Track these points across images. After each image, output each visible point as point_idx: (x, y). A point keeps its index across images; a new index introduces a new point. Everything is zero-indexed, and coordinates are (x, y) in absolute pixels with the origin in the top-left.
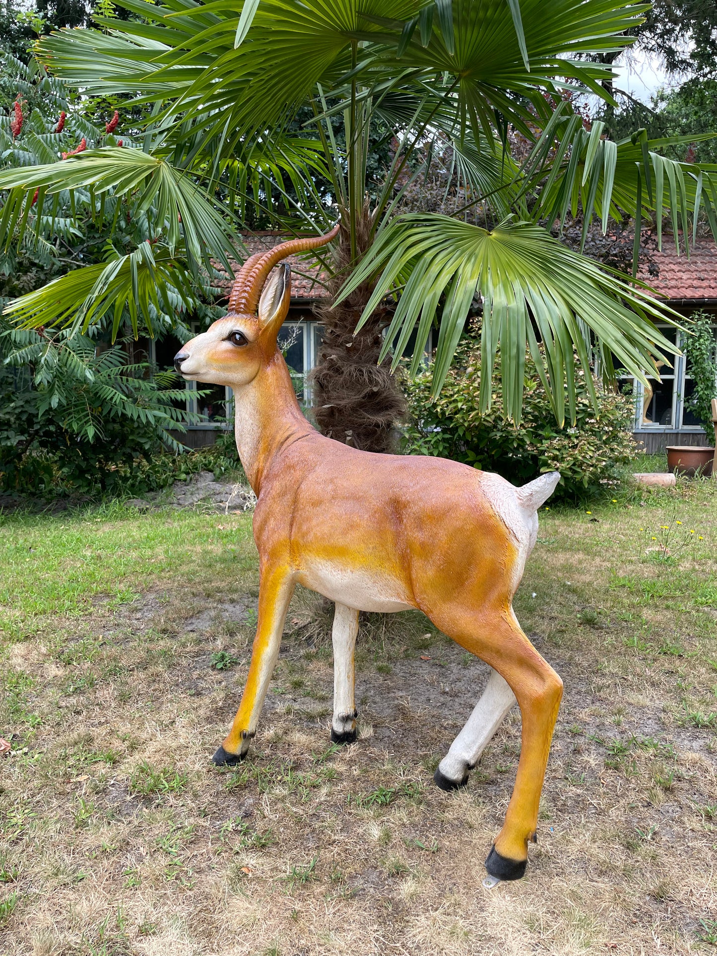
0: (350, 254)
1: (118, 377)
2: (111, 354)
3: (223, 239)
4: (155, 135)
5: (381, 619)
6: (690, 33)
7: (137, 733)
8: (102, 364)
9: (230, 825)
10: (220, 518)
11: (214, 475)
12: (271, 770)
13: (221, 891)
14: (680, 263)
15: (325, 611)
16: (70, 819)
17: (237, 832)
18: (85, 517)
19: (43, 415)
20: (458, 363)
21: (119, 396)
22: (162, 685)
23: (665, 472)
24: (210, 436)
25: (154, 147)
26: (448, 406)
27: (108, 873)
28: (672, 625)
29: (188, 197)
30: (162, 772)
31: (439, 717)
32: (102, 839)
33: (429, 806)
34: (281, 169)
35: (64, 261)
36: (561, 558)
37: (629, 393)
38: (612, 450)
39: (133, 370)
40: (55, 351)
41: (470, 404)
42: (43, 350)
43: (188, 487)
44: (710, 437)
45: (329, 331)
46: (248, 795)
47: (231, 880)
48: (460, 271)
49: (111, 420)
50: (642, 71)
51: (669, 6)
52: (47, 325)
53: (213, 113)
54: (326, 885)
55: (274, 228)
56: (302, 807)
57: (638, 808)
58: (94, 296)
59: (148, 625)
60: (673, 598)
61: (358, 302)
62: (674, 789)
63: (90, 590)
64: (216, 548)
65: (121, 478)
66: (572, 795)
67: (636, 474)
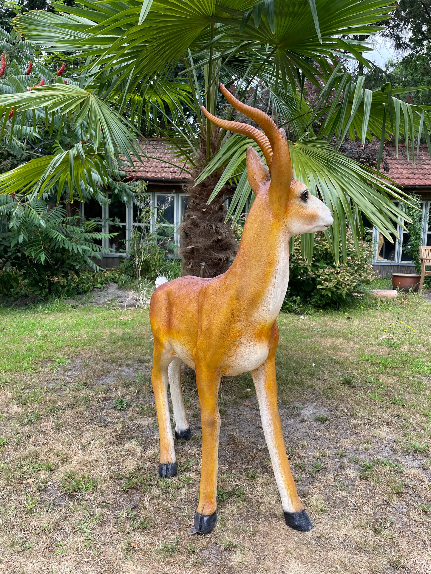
0: (206, 154)
1: (61, 224)
2: (57, 210)
3: (128, 142)
4: (87, 77)
6: (409, 27)
7: (67, 451)
8: (51, 217)
9: (124, 514)
10: (121, 312)
11: (118, 285)
12: (150, 477)
13: (118, 558)
14: (401, 164)
15: (186, 374)
16: (23, 508)
17: (128, 518)
18: (38, 310)
19: (13, 247)
21: (61, 236)
22: (83, 420)
23: (391, 289)
24: (116, 261)
25: (86, 85)
27: (45, 545)
28: (398, 386)
29: (107, 116)
30: (81, 478)
31: (255, 443)
32: (42, 521)
33: (250, 503)
34: (163, 101)
35: (29, 153)
36: (329, 342)
37: (370, 241)
38: (360, 276)
39: (70, 220)
40: (22, 208)
42: (14, 207)
43: (102, 292)
44: (418, 268)
45: (192, 201)
46: (136, 494)
47: (124, 551)
49: (55, 251)
50: (380, 49)
51: (397, 11)
52: (18, 192)
53: (123, 65)
54: (185, 555)
55: (158, 136)
56: (170, 502)
57: (381, 505)
58: (47, 175)
59: (75, 380)
60: (398, 368)
61: (210, 184)
62: (403, 493)
63: (40, 357)
64: (118, 331)
65: (61, 286)
66: (339, 497)
67: (374, 290)
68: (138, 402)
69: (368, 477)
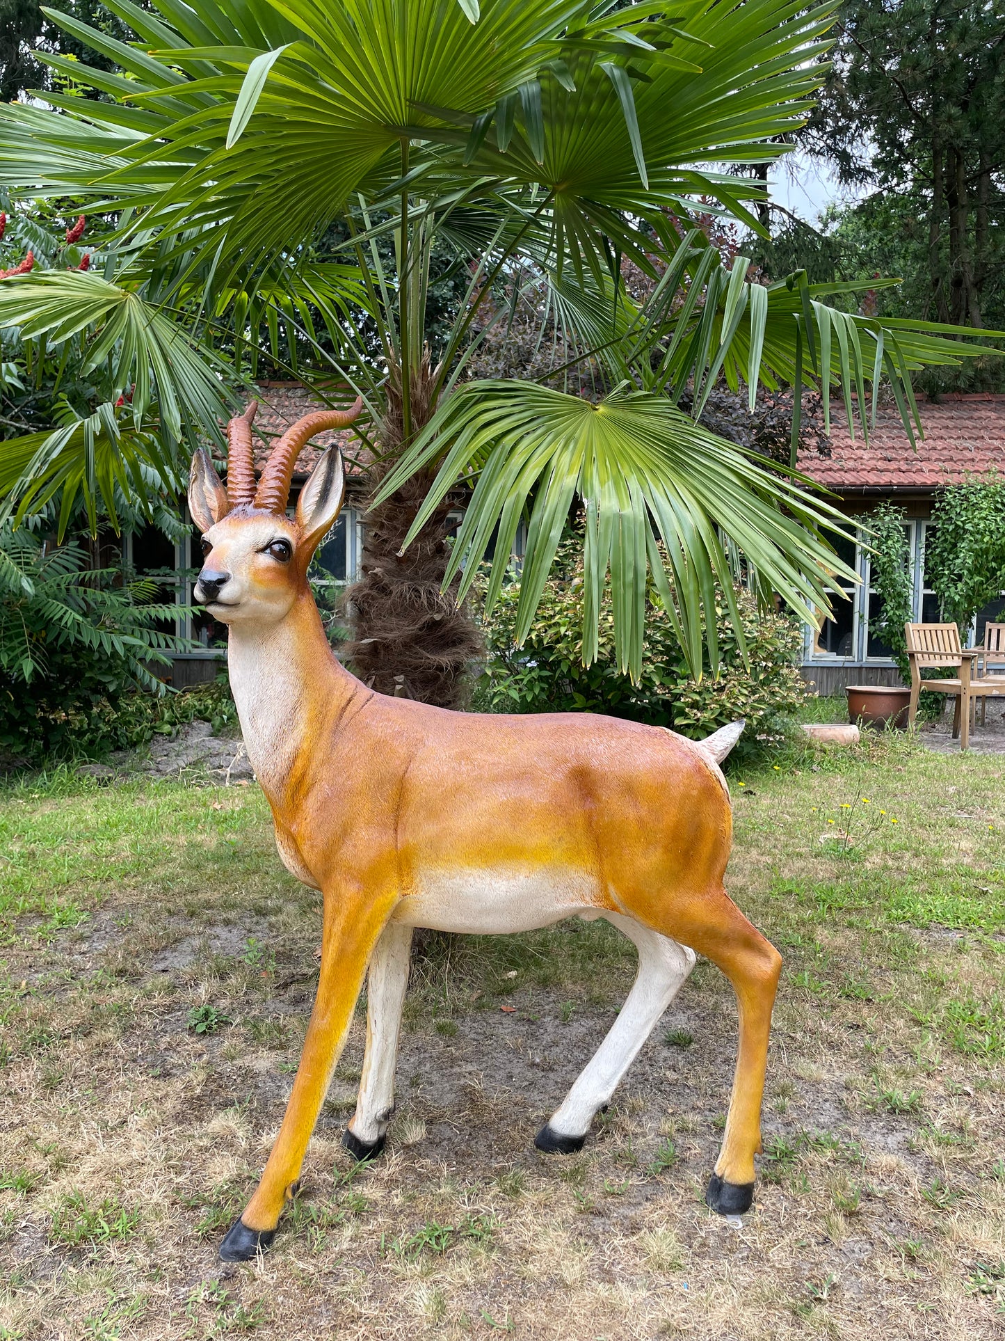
0: (402, 426)
1: (72, 587)
2: (64, 553)
3: (215, 402)
4: (122, 256)
5: (444, 951)
6: (871, 133)
7: (68, 1142)
8: (48, 569)
9: (200, 1293)
10: (218, 792)
11: (213, 726)
14: (859, 437)
17: (210, 1304)
18: (17, 791)
20: (560, 571)
21: (72, 616)
22: (111, 1061)
23: (845, 722)
24: (210, 668)
25: (119, 273)
26: (546, 631)
28: (856, 953)
29: (166, 344)
30: (101, 1207)
31: (524, 1105)
32: (2, 1320)
33: (505, 1253)
34: (310, 304)
38: (773, 693)
39: (94, 577)
41: (576, 629)
43: (172, 745)
44: (905, 674)
45: (373, 533)
48: (554, 463)
49: (59, 649)
50: (806, 181)
51: (842, 96)
53: (207, 227)
56: (313, 1261)
57: (810, 1246)
58: (29, 479)
59: (96, 963)
60: (858, 910)
61: (414, 494)
62: (861, 1214)
63: (13, 907)
64: (208, 839)
65: (73, 732)
66: (715, 1229)
67: (805, 726)
68: (248, 1013)
69: (782, 1177)
